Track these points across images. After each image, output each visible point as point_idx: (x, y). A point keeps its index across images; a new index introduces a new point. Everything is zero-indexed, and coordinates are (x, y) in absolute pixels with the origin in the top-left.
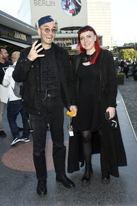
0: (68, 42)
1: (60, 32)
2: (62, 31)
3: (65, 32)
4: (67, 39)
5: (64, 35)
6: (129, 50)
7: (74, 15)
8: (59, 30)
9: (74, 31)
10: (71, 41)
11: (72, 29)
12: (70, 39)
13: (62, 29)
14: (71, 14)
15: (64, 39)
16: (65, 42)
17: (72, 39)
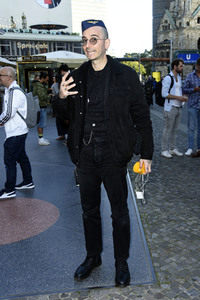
0: (42, 46)
1: (31, 32)
2: (33, 30)
3: (37, 31)
4: (41, 42)
5: (36, 35)
7: (51, 6)
8: (28, 29)
9: (51, 31)
10: (46, 46)
11: (49, 27)
12: (46, 42)
13: (32, 27)
14: (47, 5)
15: (36, 42)
16: (38, 47)
17: (49, 42)
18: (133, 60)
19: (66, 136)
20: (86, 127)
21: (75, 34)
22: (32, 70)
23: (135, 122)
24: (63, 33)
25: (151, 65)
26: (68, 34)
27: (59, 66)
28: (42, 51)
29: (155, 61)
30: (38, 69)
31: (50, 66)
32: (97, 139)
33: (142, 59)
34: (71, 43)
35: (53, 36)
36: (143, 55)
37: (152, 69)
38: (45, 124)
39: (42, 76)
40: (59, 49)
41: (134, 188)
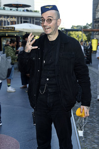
0: (13, 20)
1: (4, 9)
2: (6, 8)
3: (9, 8)
4: (12, 17)
5: (8, 11)
6: (77, 33)
8: (2, 6)
9: (19, 9)
10: (15, 20)
11: (17, 6)
12: (15, 17)
13: (5, 5)
15: (8, 16)
16: (9, 20)
17: (17, 17)
18: (77, 30)
19: (28, 85)
20: (42, 80)
21: (36, 12)
22: (5, 37)
23: (77, 78)
24: (27, 11)
25: (91, 34)
26: (31, 11)
27: (24, 34)
28: (13, 23)
29: (94, 31)
30: (9, 36)
31: (18, 34)
32: (50, 90)
33: (84, 30)
34: (33, 18)
35: (21, 12)
36: (85, 27)
37: (92, 37)
38: (12, 77)
39: (12, 41)
40: (25, 22)
41: (77, 128)
